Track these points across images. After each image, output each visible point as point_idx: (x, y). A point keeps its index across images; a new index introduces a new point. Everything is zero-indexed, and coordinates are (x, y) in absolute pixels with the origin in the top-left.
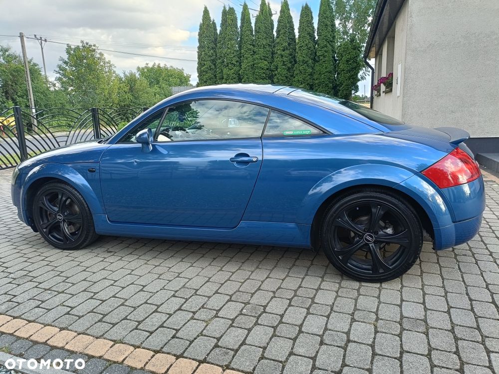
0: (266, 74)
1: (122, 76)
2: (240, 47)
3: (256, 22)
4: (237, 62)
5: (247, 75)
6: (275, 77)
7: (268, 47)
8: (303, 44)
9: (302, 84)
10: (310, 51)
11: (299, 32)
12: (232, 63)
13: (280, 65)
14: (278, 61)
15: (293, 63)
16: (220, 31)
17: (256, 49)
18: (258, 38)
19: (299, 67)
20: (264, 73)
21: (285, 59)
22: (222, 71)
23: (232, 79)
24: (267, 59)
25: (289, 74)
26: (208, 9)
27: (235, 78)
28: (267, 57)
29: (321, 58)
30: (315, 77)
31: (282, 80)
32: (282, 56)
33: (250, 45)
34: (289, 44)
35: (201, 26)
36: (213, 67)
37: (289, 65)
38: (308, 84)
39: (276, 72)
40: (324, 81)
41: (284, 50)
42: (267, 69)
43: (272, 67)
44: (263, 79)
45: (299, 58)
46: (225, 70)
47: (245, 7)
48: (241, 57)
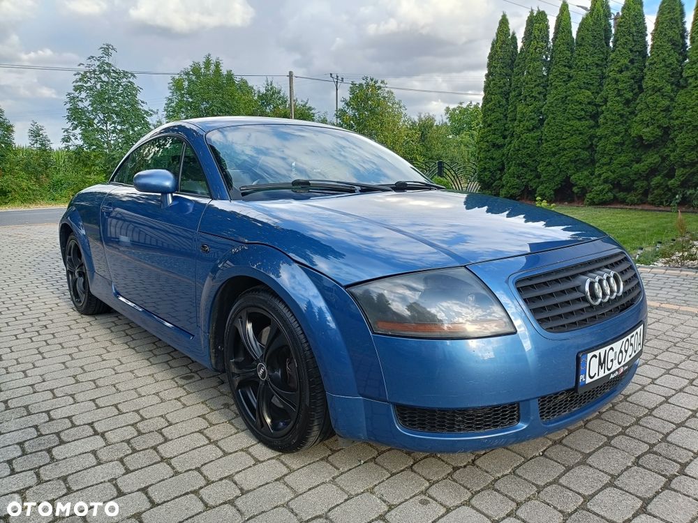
0: (586, 112)
1: (416, 119)
2: (549, 70)
3: (579, 29)
4: (539, 93)
5: (553, 114)
6: (602, 116)
7: (594, 68)
8: (655, 60)
9: (648, 126)
10: (669, 69)
11: (653, 40)
12: (533, 96)
13: (612, 95)
14: (608, 90)
15: (637, 90)
16: (522, 49)
17: (572, 72)
18: (579, 55)
19: (647, 98)
20: (582, 109)
21: (620, 86)
22: (516, 108)
23: (527, 120)
24: (591, 87)
25: (627, 109)
26: (508, 17)
27: (533, 119)
28: (591, 84)
29: (690, 80)
30: (675, 114)
31: (612, 120)
32: (617, 81)
33: (565, 66)
34: (632, 61)
35: (493, 44)
36: (504, 102)
37: (629, 95)
38: (659, 127)
39: (604, 107)
40: (690, 122)
41: (621, 72)
42: (589, 103)
43: (598, 100)
44: (580, 120)
45: (647, 83)
46: (520, 107)
47: (564, 8)
48: (548, 86)
